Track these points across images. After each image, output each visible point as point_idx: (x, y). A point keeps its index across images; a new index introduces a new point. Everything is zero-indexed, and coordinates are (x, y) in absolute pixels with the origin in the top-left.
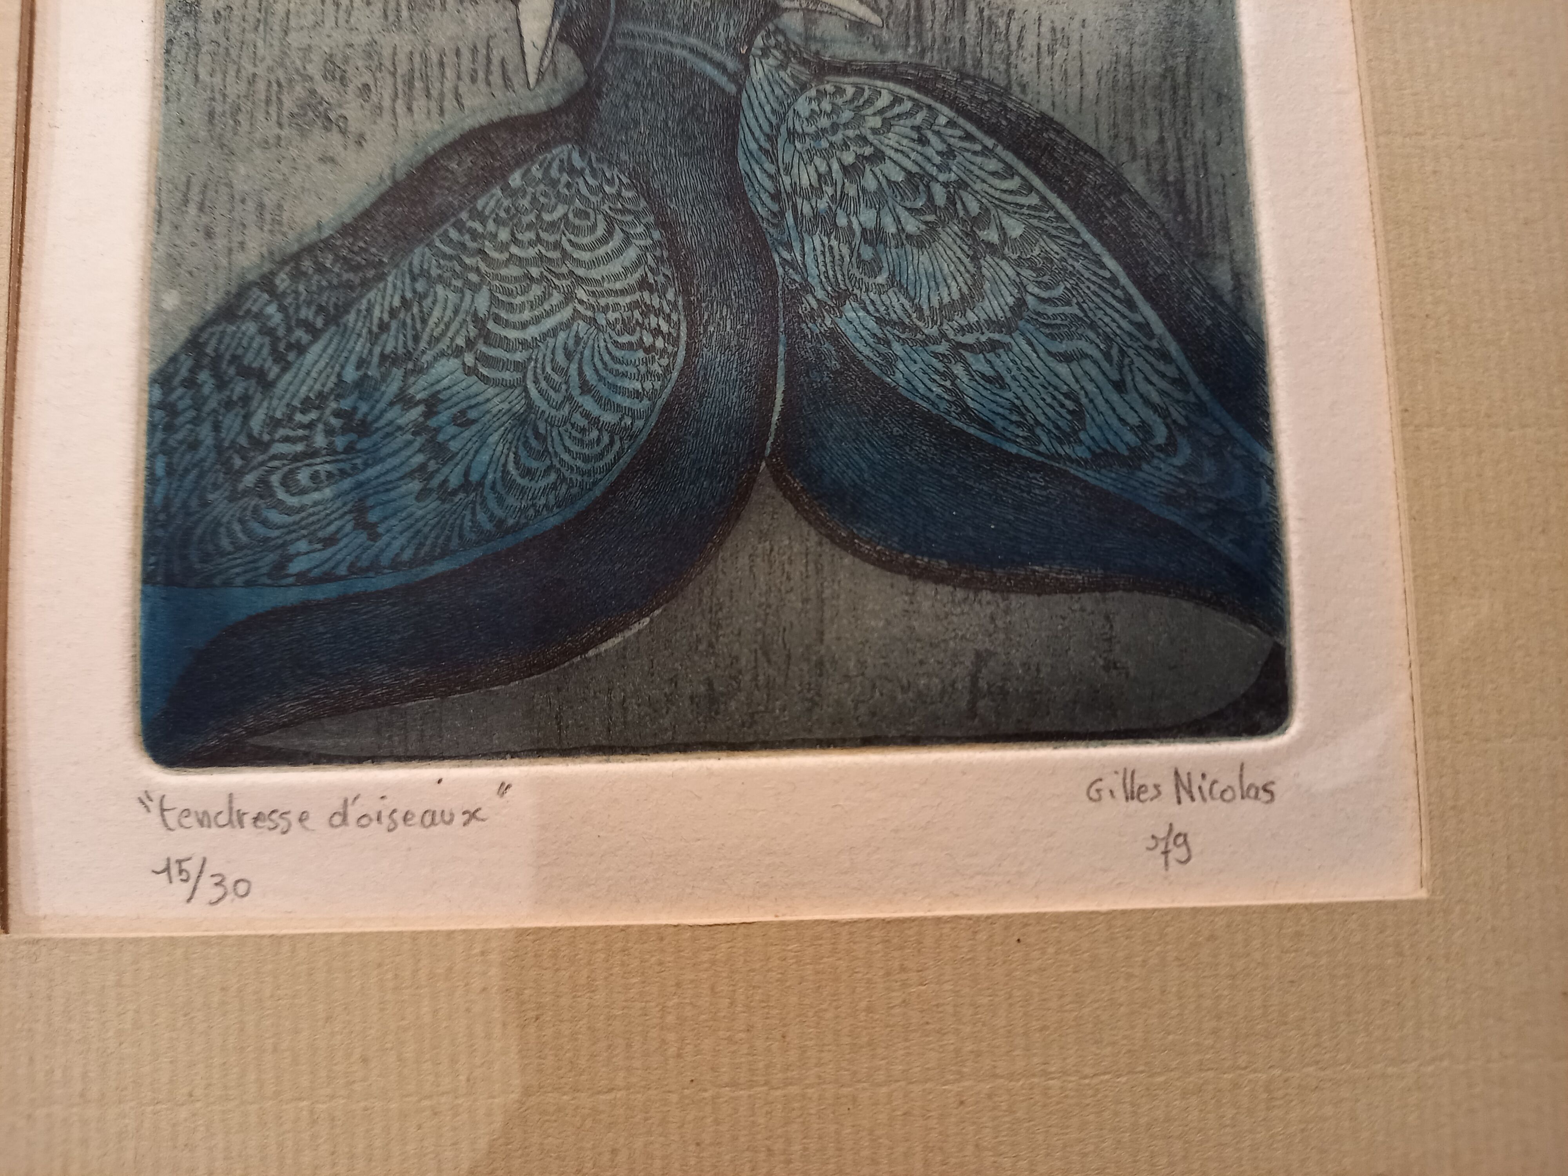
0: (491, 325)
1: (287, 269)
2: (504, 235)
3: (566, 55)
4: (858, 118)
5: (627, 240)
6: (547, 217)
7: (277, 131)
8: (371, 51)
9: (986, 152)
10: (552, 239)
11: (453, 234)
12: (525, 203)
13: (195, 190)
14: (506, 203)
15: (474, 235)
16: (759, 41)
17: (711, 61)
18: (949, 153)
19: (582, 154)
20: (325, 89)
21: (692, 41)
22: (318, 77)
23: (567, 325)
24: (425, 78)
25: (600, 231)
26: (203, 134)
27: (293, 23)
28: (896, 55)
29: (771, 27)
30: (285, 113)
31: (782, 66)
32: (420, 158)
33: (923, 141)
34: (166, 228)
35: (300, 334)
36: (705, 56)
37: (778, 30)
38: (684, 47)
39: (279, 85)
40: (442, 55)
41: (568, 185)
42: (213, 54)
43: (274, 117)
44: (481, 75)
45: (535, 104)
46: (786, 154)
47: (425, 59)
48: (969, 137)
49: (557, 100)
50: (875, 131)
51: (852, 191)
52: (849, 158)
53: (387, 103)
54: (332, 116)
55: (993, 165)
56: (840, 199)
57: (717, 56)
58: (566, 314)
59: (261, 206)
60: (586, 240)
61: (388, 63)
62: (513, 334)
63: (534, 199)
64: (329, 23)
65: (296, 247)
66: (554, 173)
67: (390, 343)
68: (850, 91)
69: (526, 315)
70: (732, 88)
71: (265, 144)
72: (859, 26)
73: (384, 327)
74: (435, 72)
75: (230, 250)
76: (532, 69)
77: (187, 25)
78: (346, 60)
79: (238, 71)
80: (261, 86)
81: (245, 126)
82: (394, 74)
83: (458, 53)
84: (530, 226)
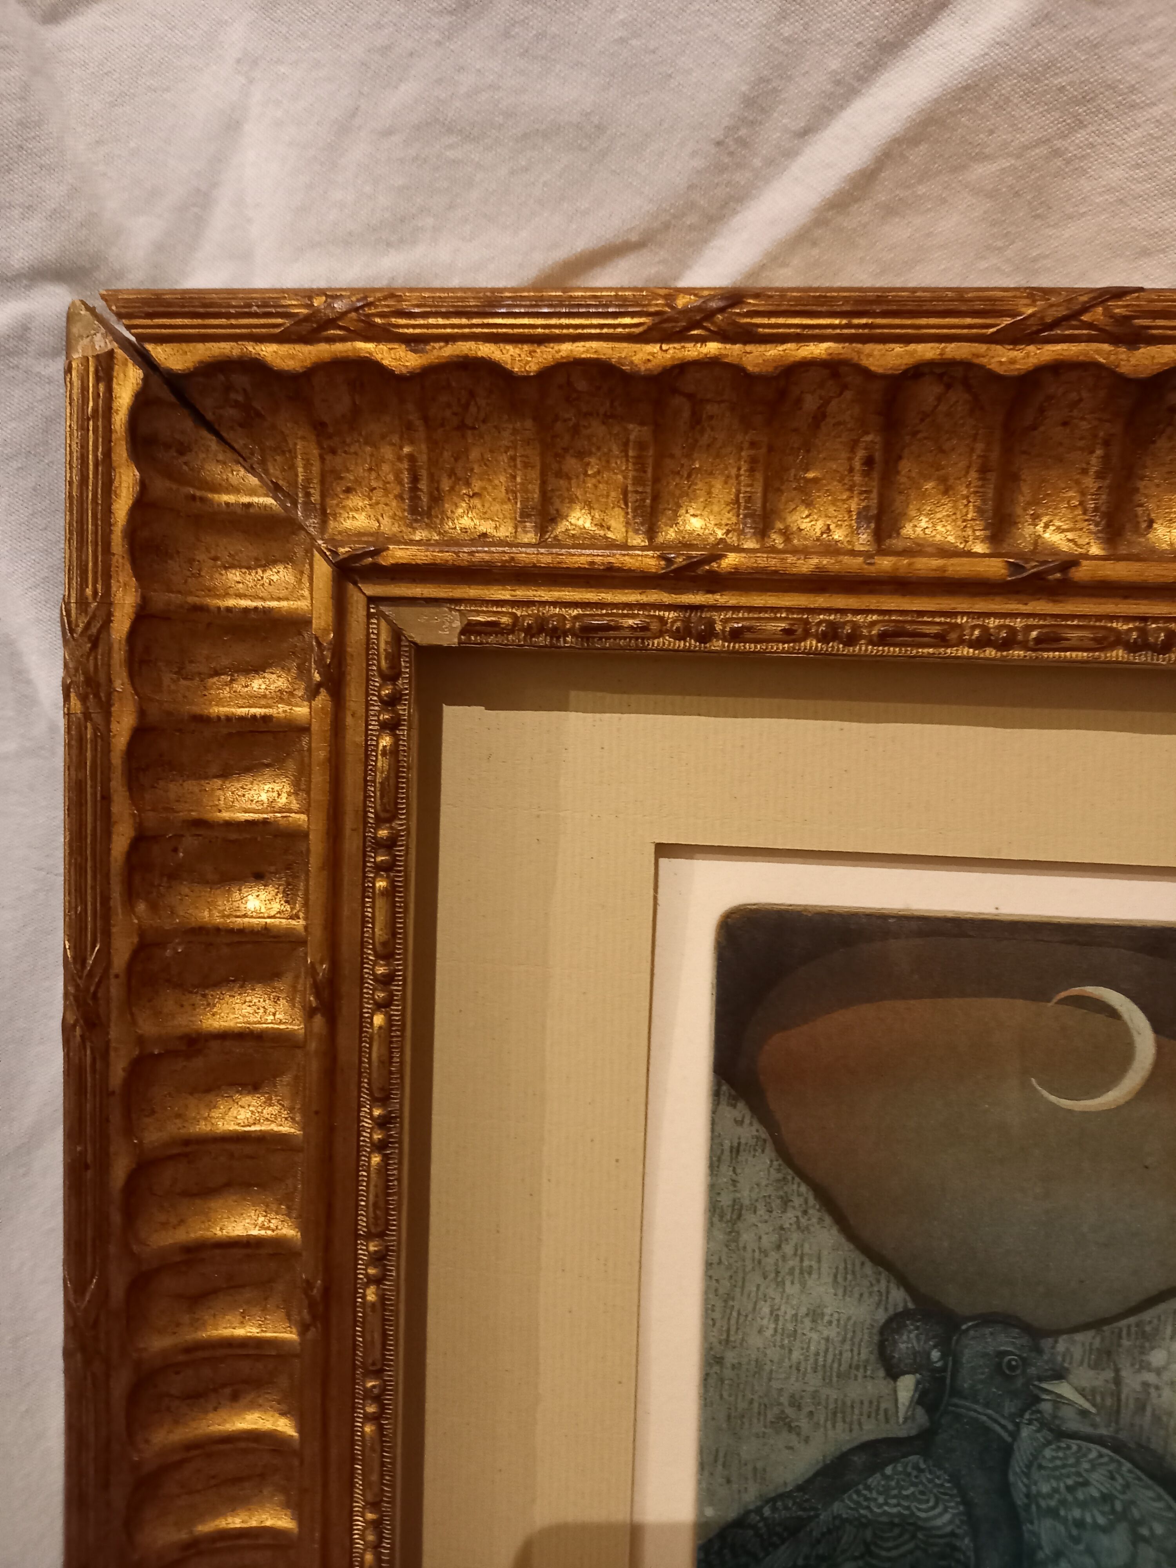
1: (770, 1505)
2: (881, 1500)
3: (920, 1412)
4: (1078, 1463)
5: (946, 1510)
6: (905, 1493)
7: (763, 1429)
8: (815, 1395)
9: (1148, 1487)
10: (906, 1504)
11: (855, 1497)
12: (893, 1483)
13: (721, 1455)
14: (883, 1483)
15: (867, 1499)
16: (1027, 1416)
17: (1000, 1424)
18: (1127, 1486)
19: (925, 1461)
20: (790, 1411)
21: (990, 1412)
22: (786, 1403)
23: (911, 1552)
24: (843, 1412)
25: (931, 1504)
26: (724, 1426)
27: (773, 1376)
28: (1103, 1431)
29: (1034, 1408)
30: (768, 1420)
31: (1038, 1431)
32: (838, 1453)
33: (1113, 1478)
34: (706, 1473)
35: (775, 1539)
36: (996, 1421)
37: (1039, 1412)
38: (985, 1415)
39: (765, 1405)
40: (853, 1402)
41: (916, 1477)
42: (731, 1385)
43: (762, 1423)
44: (873, 1415)
45: (902, 1433)
46: (1035, 1474)
47: (844, 1403)
48: (1139, 1479)
49: (913, 1432)
50: (1086, 1470)
51: (1070, 1498)
52: (1070, 1482)
53: (822, 1422)
54: (793, 1425)
55: (1150, 1494)
56: (1063, 1502)
57: (1003, 1422)
58: (911, 1545)
59: (755, 1469)
60: (924, 1506)
61: (823, 1403)
62: (884, 1553)
63: (898, 1482)
64: (793, 1379)
65: (773, 1495)
66: (909, 1469)
67: (821, 1550)
68: (1075, 1448)
69: (890, 1544)
70: (1009, 1439)
71: (757, 1436)
72: (1084, 1413)
73: (818, 1541)
74: (849, 1410)
75: (739, 1491)
76: (901, 1415)
77: (716, 1368)
78: (802, 1397)
79: (744, 1396)
80: (756, 1405)
81: (747, 1425)
82: (826, 1408)
83: (862, 1403)
84: (895, 1497)
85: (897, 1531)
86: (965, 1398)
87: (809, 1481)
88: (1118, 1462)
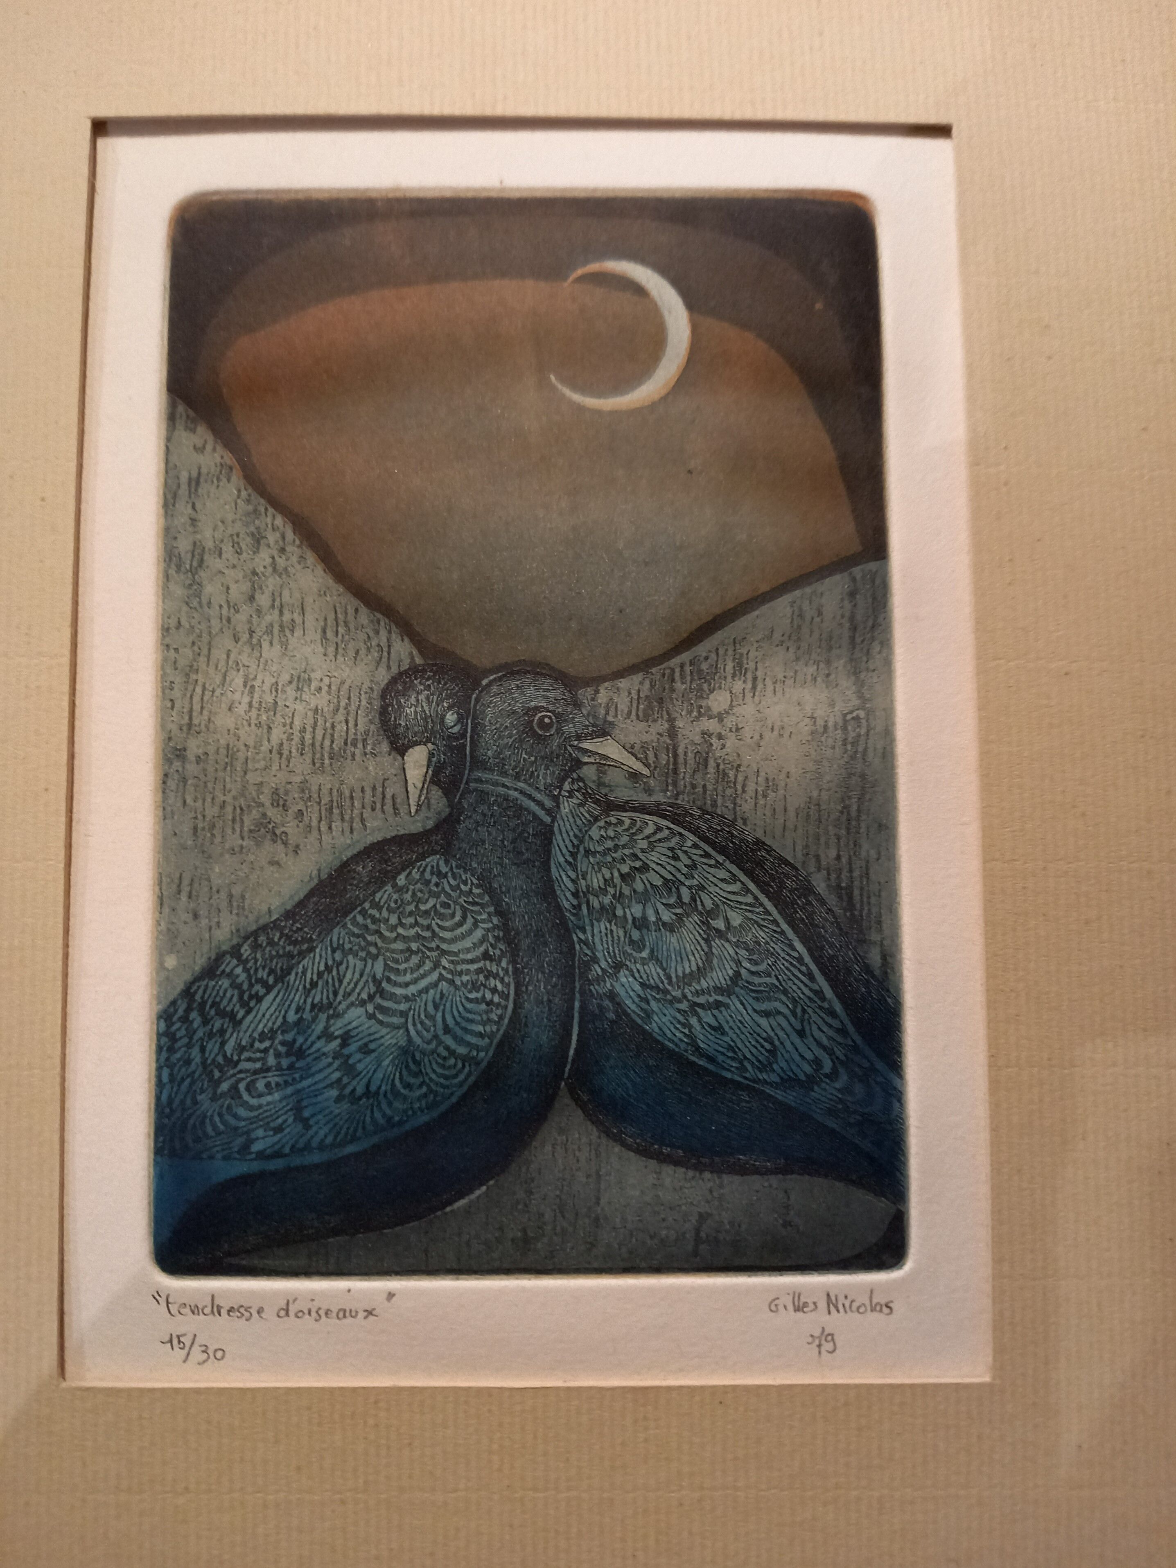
0: (384, 984)
1: (249, 942)
2: (393, 920)
3: (436, 793)
4: (633, 841)
5: (476, 924)
6: (423, 908)
7: (240, 842)
8: (304, 787)
9: (718, 865)
10: (425, 922)
11: (360, 919)
12: (408, 896)
13: (186, 882)
14: (395, 896)
15: (375, 921)
16: (567, 786)
17: (534, 800)
18: (693, 866)
19: (447, 862)
20: (271, 813)
21: (521, 785)
22: (268, 804)
23: (435, 985)
24: (340, 807)
25: (457, 918)
26: (190, 843)
27: (250, 766)
28: (659, 797)
29: (575, 775)
30: (246, 829)
31: (582, 805)
32: (337, 863)
33: (676, 858)
34: (166, 910)
35: (259, 989)
36: (530, 797)
37: (580, 779)
38: (516, 790)
39: (241, 809)
40: (352, 791)
41: (437, 885)
42: (196, 786)
43: (238, 830)
44: (378, 806)
45: (416, 827)
46: (582, 865)
47: (341, 794)
48: (707, 855)
49: (430, 824)
50: (643, 851)
51: (626, 891)
52: (625, 869)
53: (314, 823)
54: (278, 832)
55: (722, 874)
56: (619, 897)
57: (538, 796)
58: (435, 976)
59: (231, 896)
60: (448, 924)
61: (315, 796)
62: (399, 991)
63: (414, 894)
64: (275, 767)
65: (254, 927)
66: (427, 875)
67: (318, 996)
68: (627, 822)
69: (408, 977)
70: (548, 819)
71: (232, 851)
72: (634, 776)
73: (314, 985)
74: (348, 803)
75: (210, 928)
76: (413, 802)
77: (177, 764)
78: (287, 793)
79: (213, 799)
80: (229, 809)
81: (218, 840)
82: (319, 803)
83: (363, 790)
84: (411, 914)
85: (415, 960)
86: (491, 770)
87: (301, 904)
88: (680, 834)
